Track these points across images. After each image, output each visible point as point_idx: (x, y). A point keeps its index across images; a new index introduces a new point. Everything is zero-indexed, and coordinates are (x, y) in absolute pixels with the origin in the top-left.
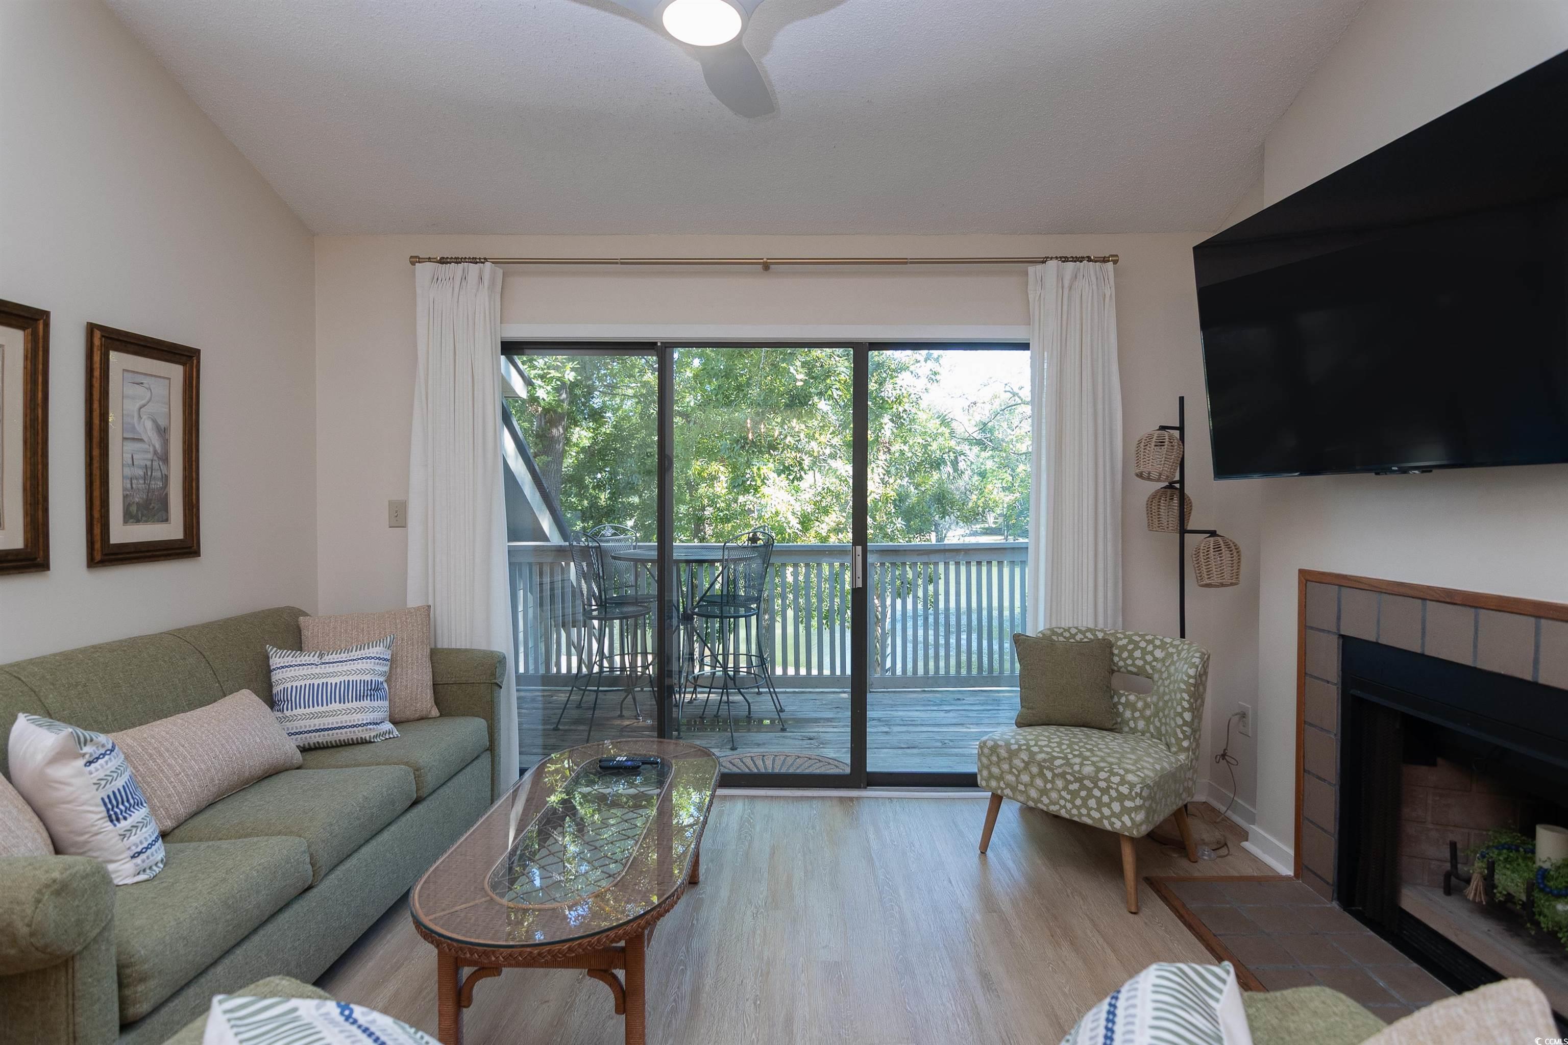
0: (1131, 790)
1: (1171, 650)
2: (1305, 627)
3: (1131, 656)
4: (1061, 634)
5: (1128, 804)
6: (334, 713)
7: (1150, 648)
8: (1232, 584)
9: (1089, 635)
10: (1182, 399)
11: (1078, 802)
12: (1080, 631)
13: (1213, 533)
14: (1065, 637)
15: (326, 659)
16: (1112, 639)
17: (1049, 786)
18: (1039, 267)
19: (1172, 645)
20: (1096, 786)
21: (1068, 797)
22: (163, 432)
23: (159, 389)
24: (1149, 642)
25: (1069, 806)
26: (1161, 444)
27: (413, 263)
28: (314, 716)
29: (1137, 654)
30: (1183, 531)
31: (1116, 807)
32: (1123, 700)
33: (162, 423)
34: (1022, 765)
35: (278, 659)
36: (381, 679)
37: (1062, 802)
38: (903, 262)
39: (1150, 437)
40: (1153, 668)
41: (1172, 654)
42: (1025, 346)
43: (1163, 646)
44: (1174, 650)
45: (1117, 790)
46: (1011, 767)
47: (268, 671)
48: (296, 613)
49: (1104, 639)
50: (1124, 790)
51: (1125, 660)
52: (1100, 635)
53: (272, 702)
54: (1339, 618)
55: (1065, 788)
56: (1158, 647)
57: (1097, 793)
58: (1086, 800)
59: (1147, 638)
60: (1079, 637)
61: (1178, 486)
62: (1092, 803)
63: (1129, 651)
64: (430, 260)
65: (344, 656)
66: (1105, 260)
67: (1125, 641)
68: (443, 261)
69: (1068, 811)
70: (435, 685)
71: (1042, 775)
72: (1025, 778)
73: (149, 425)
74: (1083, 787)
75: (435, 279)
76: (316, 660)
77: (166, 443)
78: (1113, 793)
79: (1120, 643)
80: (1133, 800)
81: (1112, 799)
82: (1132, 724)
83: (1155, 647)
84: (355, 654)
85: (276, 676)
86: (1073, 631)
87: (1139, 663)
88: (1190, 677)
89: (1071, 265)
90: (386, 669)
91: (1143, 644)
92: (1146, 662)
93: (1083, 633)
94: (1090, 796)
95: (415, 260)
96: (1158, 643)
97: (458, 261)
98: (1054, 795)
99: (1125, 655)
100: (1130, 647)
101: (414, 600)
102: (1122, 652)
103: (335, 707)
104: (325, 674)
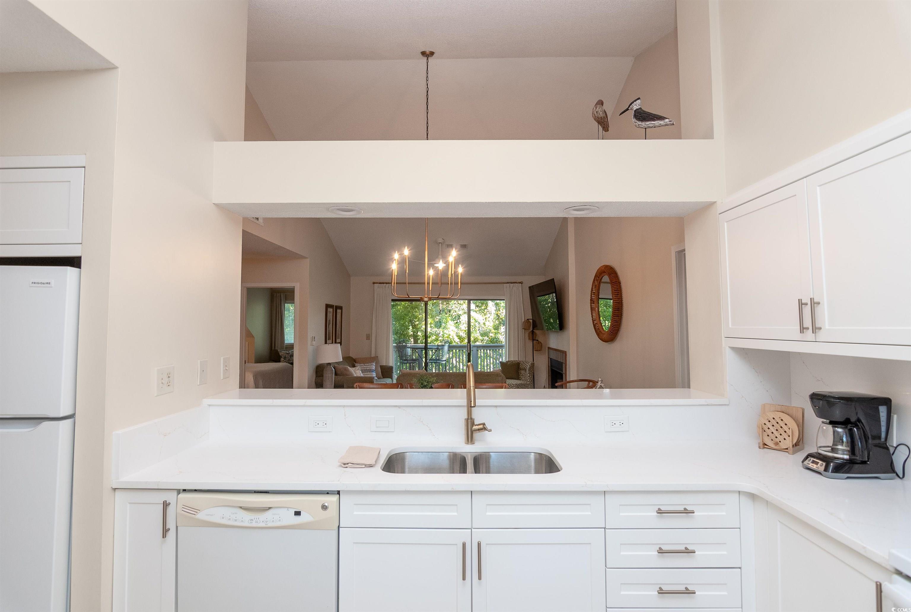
3: (523, 366)
4: (510, 362)
9: (516, 362)
12: (514, 361)
15: (365, 365)
16: (520, 362)
18: (506, 284)
22: (339, 322)
23: (339, 314)
28: (367, 374)
29: (524, 365)
30: (533, 340)
32: (521, 374)
35: (357, 365)
36: (375, 369)
40: (526, 367)
42: (504, 300)
44: (529, 363)
47: (355, 367)
49: (519, 362)
50: (512, 386)
64: (377, 283)
66: (520, 283)
68: (380, 283)
75: (379, 287)
76: (363, 365)
77: (339, 324)
80: (514, 387)
82: (522, 379)
83: (527, 363)
84: (370, 364)
86: (512, 361)
87: (524, 367)
89: (512, 284)
90: (375, 367)
91: (525, 363)
92: (525, 366)
95: (374, 283)
97: (383, 283)
99: (522, 365)
100: (523, 364)
101: (373, 355)
102: (521, 365)
103: (369, 373)
104: (367, 368)
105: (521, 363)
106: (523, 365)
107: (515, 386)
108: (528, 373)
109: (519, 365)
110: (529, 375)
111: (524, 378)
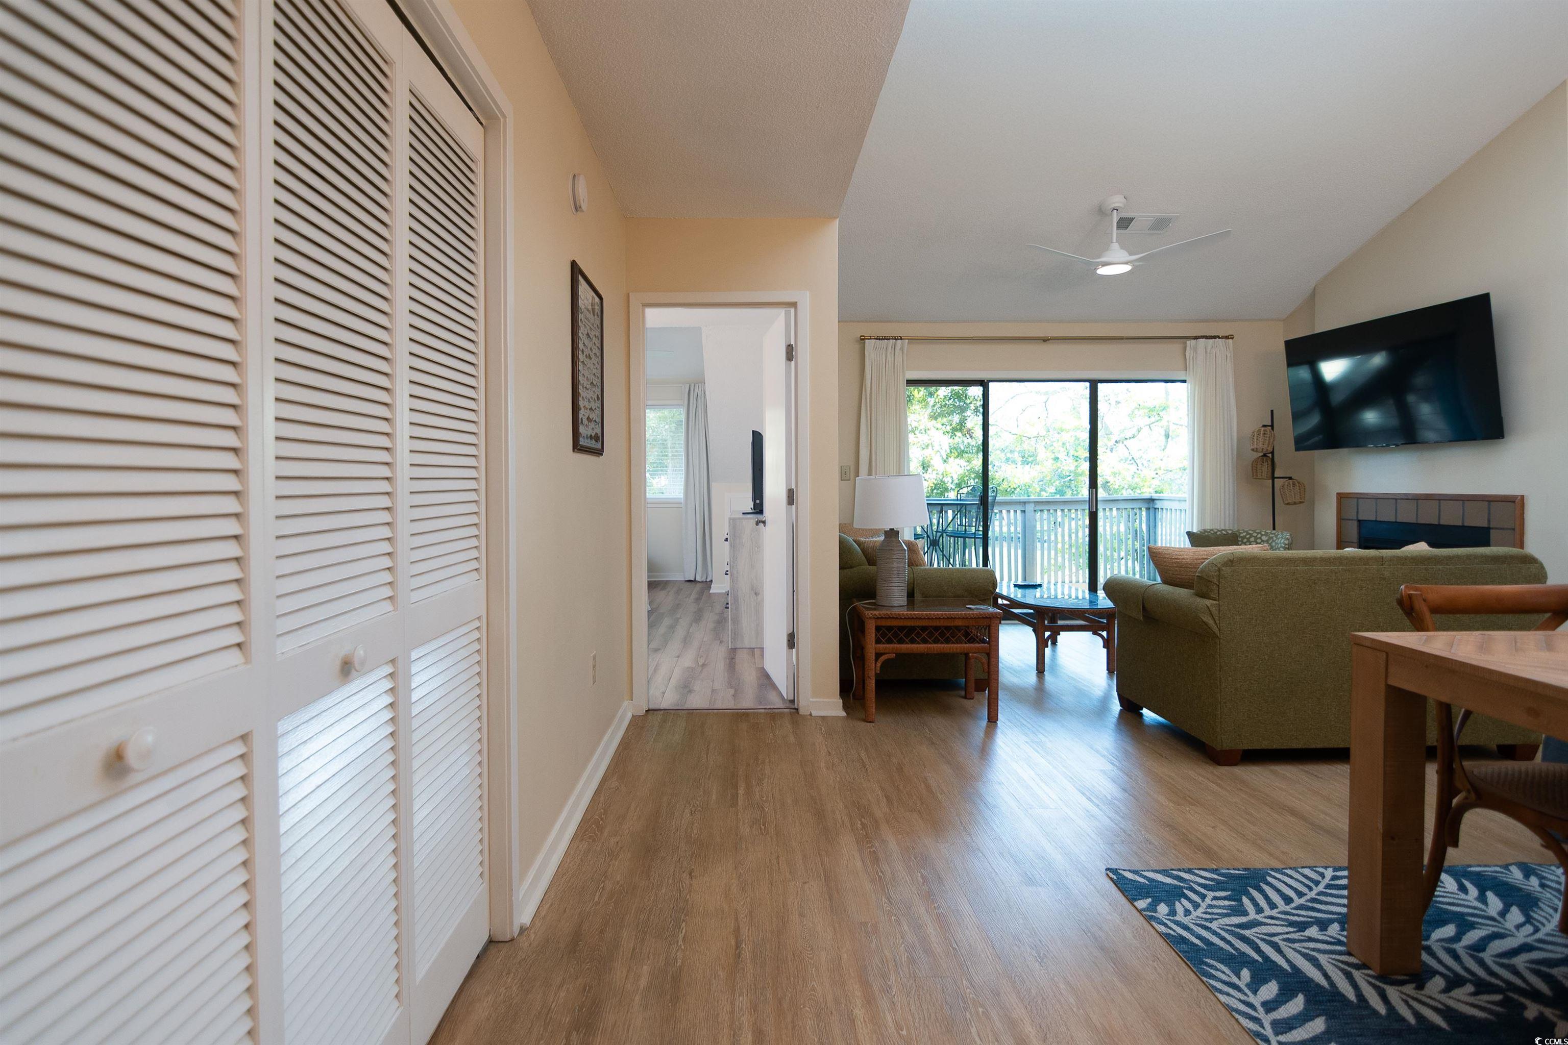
1: (1271, 536)
2: (1341, 520)
7: (1259, 536)
8: (1301, 502)
10: (1272, 411)
12: (1219, 530)
13: (1290, 478)
14: (1212, 533)
18: (1193, 342)
19: (1271, 533)
24: (1258, 533)
26: (1261, 434)
27: (863, 340)
30: (1273, 478)
38: (1121, 338)
39: (1259, 430)
41: (1272, 537)
42: (1184, 381)
43: (1266, 534)
44: (1273, 535)
49: (1233, 534)
52: (1230, 532)
54: (1358, 512)
56: (1264, 535)
59: (1257, 531)
60: (1219, 533)
61: (1270, 455)
63: (1247, 538)
64: (871, 338)
66: (1227, 337)
67: (1244, 534)
68: (882, 339)
75: (875, 348)
79: (1242, 535)
83: (1262, 535)
86: (1215, 531)
88: (1286, 544)
89: (1210, 340)
91: (1255, 535)
93: (1221, 531)
95: (864, 338)
96: (1263, 533)
97: (887, 338)
100: (1248, 536)
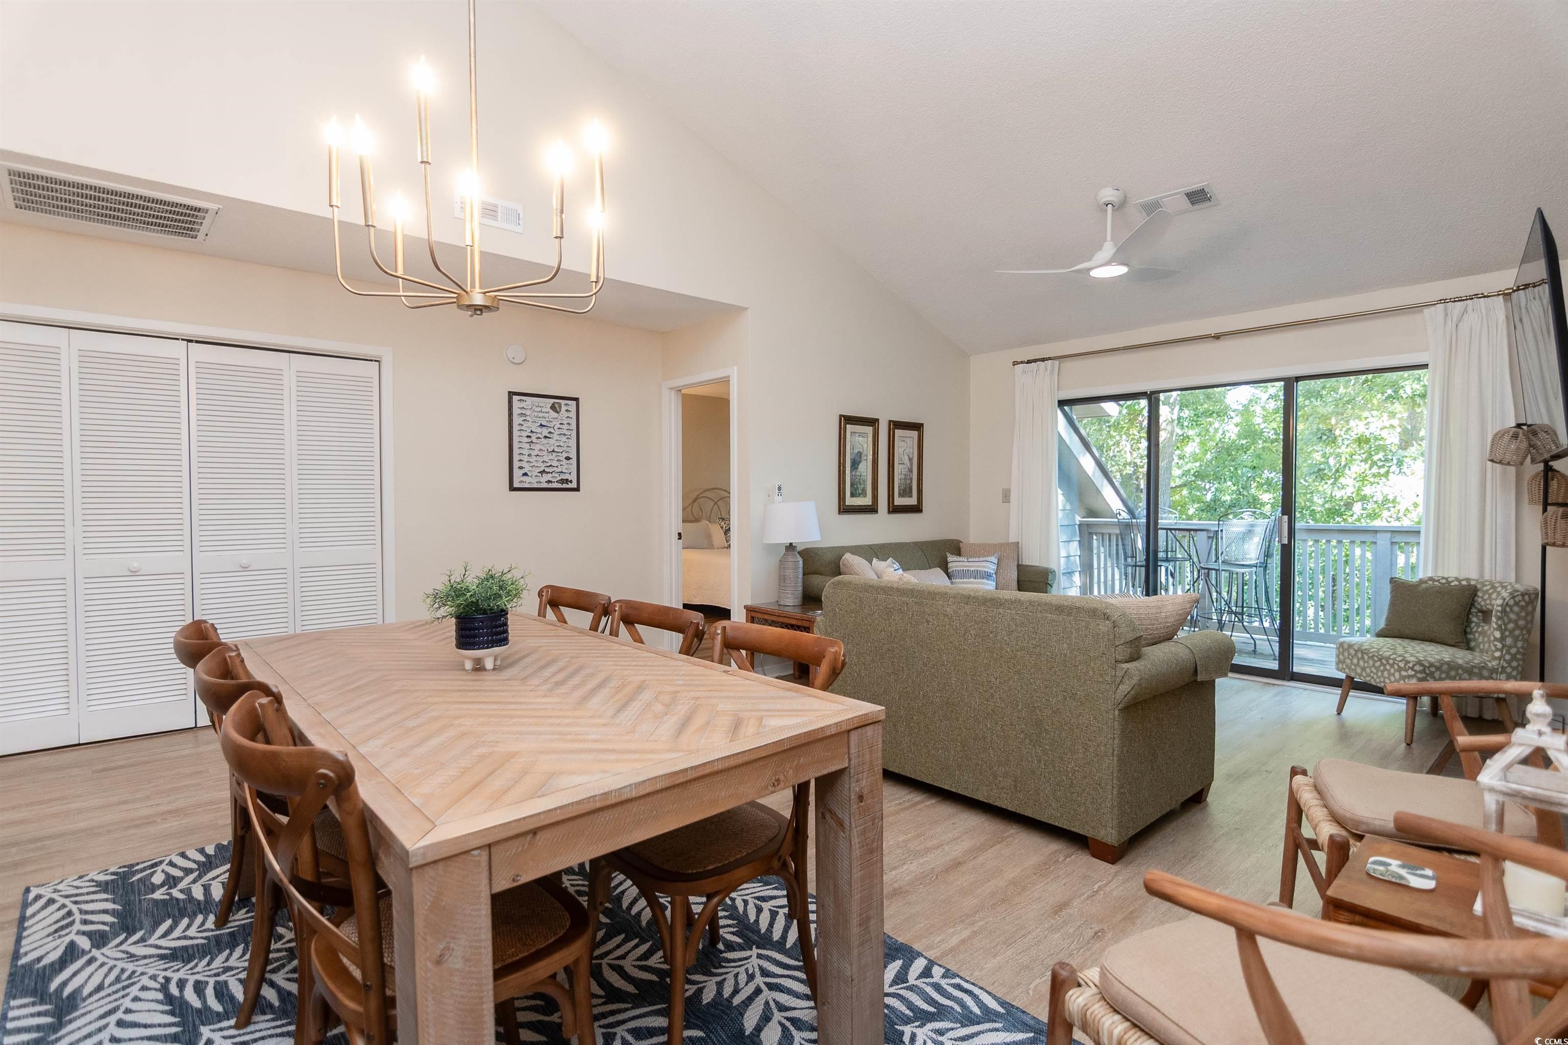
0: (1405, 665)
3: (1488, 602)
4: (1438, 581)
5: (1404, 673)
6: (971, 583)
11: (1379, 674)
14: (1441, 583)
15: (970, 560)
16: (1479, 586)
17: (1366, 665)
18: (1433, 308)
20: (1388, 663)
21: (1375, 671)
22: (911, 460)
23: (909, 441)
25: (1375, 676)
26: (1515, 436)
27: (1014, 365)
30: (1546, 504)
31: (1397, 675)
33: (911, 456)
34: (1354, 652)
35: (951, 558)
36: (992, 572)
37: (1372, 675)
38: (1316, 321)
42: (1424, 366)
45: (1398, 665)
46: (1349, 655)
47: (947, 563)
48: (959, 542)
49: (1474, 588)
51: (1485, 600)
52: (1472, 583)
53: (949, 576)
55: (1374, 665)
57: (1388, 667)
58: (1383, 672)
62: (1386, 674)
64: (1022, 362)
65: (977, 559)
66: (1498, 294)
67: (1488, 587)
68: (1029, 362)
69: (1375, 681)
70: (1018, 581)
71: (1363, 658)
72: (1355, 661)
73: (906, 457)
74: (1382, 664)
75: (1024, 372)
76: (966, 560)
77: (911, 464)
78: (1396, 667)
80: (1406, 671)
81: (1395, 671)
84: (981, 559)
85: (950, 565)
90: (995, 568)
94: (1385, 669)
95: (1015, 363)
97: (1035, 361)
98: (1368, 670)
99: (1485, 597)
101: (1012, 539)
102: (1484, 595)
103: (972, 580)
104: (969, 566)
105: (1485, 588)
106: (1490, 595)
107: (1412, 668)
108: (1495, 626)
109: (1476, 595)
110: (1498, 634)
111: (1487, 645)
